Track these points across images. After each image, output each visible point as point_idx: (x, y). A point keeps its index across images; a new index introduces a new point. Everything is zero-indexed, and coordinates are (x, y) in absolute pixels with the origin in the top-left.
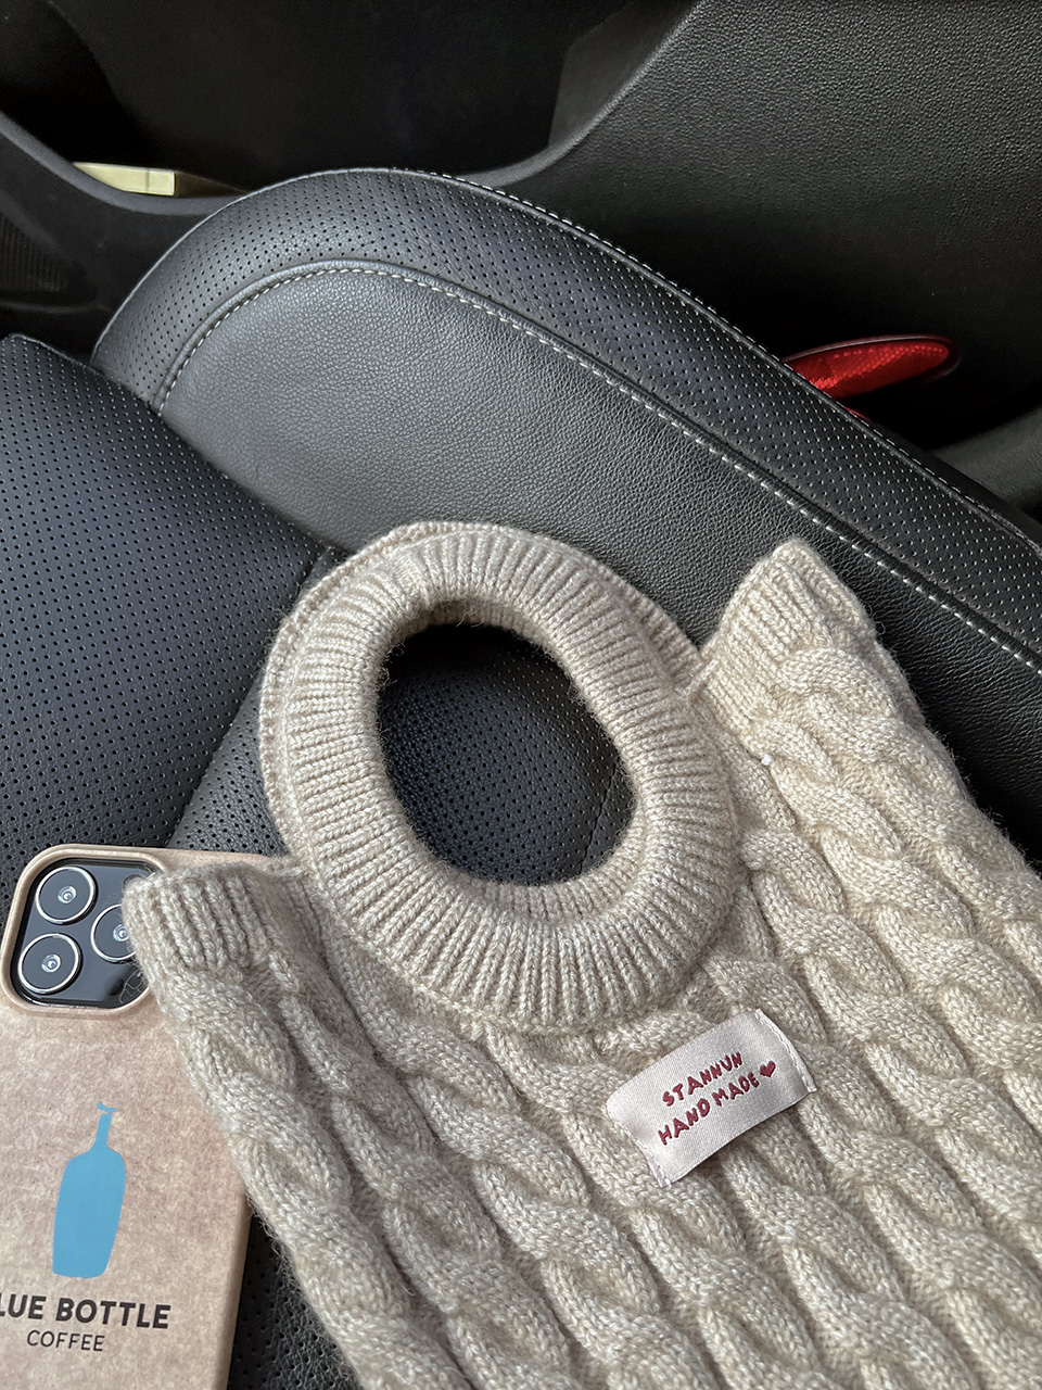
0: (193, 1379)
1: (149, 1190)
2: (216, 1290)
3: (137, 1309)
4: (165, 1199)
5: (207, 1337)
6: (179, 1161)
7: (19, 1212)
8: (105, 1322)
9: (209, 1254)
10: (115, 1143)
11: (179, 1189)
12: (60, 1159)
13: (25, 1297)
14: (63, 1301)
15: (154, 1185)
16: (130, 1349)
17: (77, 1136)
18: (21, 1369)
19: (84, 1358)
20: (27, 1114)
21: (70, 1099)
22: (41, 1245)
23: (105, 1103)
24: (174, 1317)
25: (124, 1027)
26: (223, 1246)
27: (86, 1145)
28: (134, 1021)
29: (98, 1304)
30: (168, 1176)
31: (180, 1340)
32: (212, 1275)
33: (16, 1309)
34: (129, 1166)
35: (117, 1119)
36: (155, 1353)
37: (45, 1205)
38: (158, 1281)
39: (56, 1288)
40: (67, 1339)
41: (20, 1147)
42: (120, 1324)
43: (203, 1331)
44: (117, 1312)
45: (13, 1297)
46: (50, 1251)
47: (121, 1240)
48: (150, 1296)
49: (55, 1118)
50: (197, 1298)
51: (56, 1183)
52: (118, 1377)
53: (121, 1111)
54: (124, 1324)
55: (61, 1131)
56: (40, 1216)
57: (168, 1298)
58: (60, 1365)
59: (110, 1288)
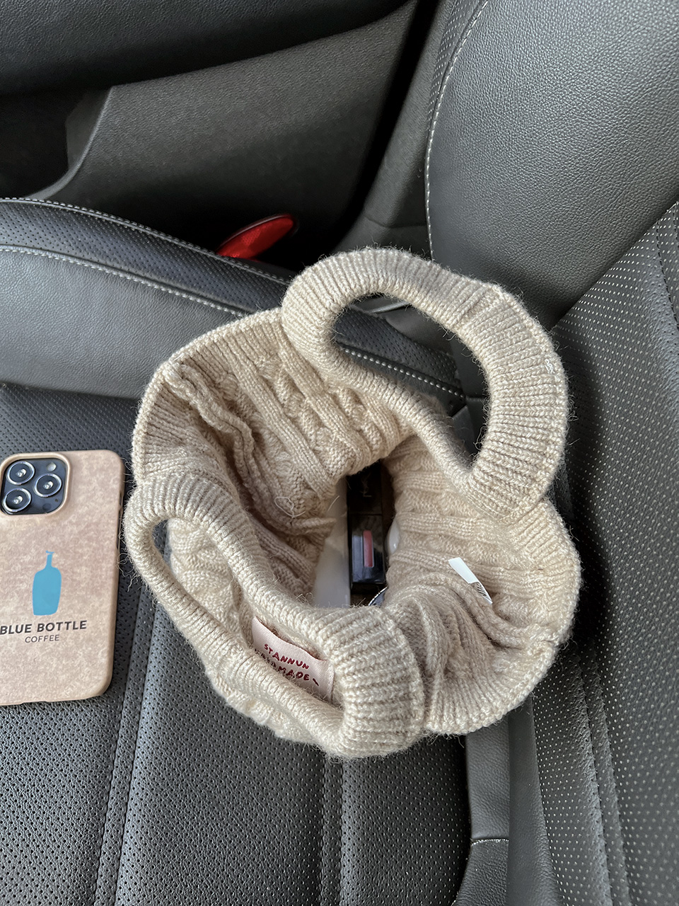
0: (99, 645)
1: (72, 580)
2: (105, 613)
3: (72, 624)
4: (79, 583)
5: (103, 629)
6: (84, 568)
7: (16, 594)
8: (59, 629)
9: (101, 600)
10: (55, 564)
11: (85, 578)
12: (32, 573)
13: (22, 626)
14: (39, 625)
15: (74, 578)
16: (71, 638)
17: (38, 564)
18: (23, 652)
19: (51, 644)
20: (15, 558)
21: (33, 550)
22: (27, 605)
23: (49, 550)
24: (89, 624)
25: (54, 521)
26: (107, 596)
27: (42, 567)
28: (58, 518)
29: (55, 623)
30: (80, 574)
31: (92, 632)
32: (103, 607)
33: (19, 630)
34: (62, 572)
35: (55, 556)
36: (82, 638)
37: (27, 591)
38: (80, 611)
39: (36, 620)
40: (43, 639)
41: (13, 571)
42: (65, 630)
43: (101, 628)
44: (63, 626)
45: (17, 627)
46: (32, 607)
47: (62, 599)
48: (77, 618)
49: (27, 559)
50: (98, 616)
51: (31, 582)
52: (67, 649)
53: (57, 553)
54: (67, 629)
55: (30, 562)
56: (26, 595)
57: (85, 618)
58: (41, 648)
59: (60, 617)
